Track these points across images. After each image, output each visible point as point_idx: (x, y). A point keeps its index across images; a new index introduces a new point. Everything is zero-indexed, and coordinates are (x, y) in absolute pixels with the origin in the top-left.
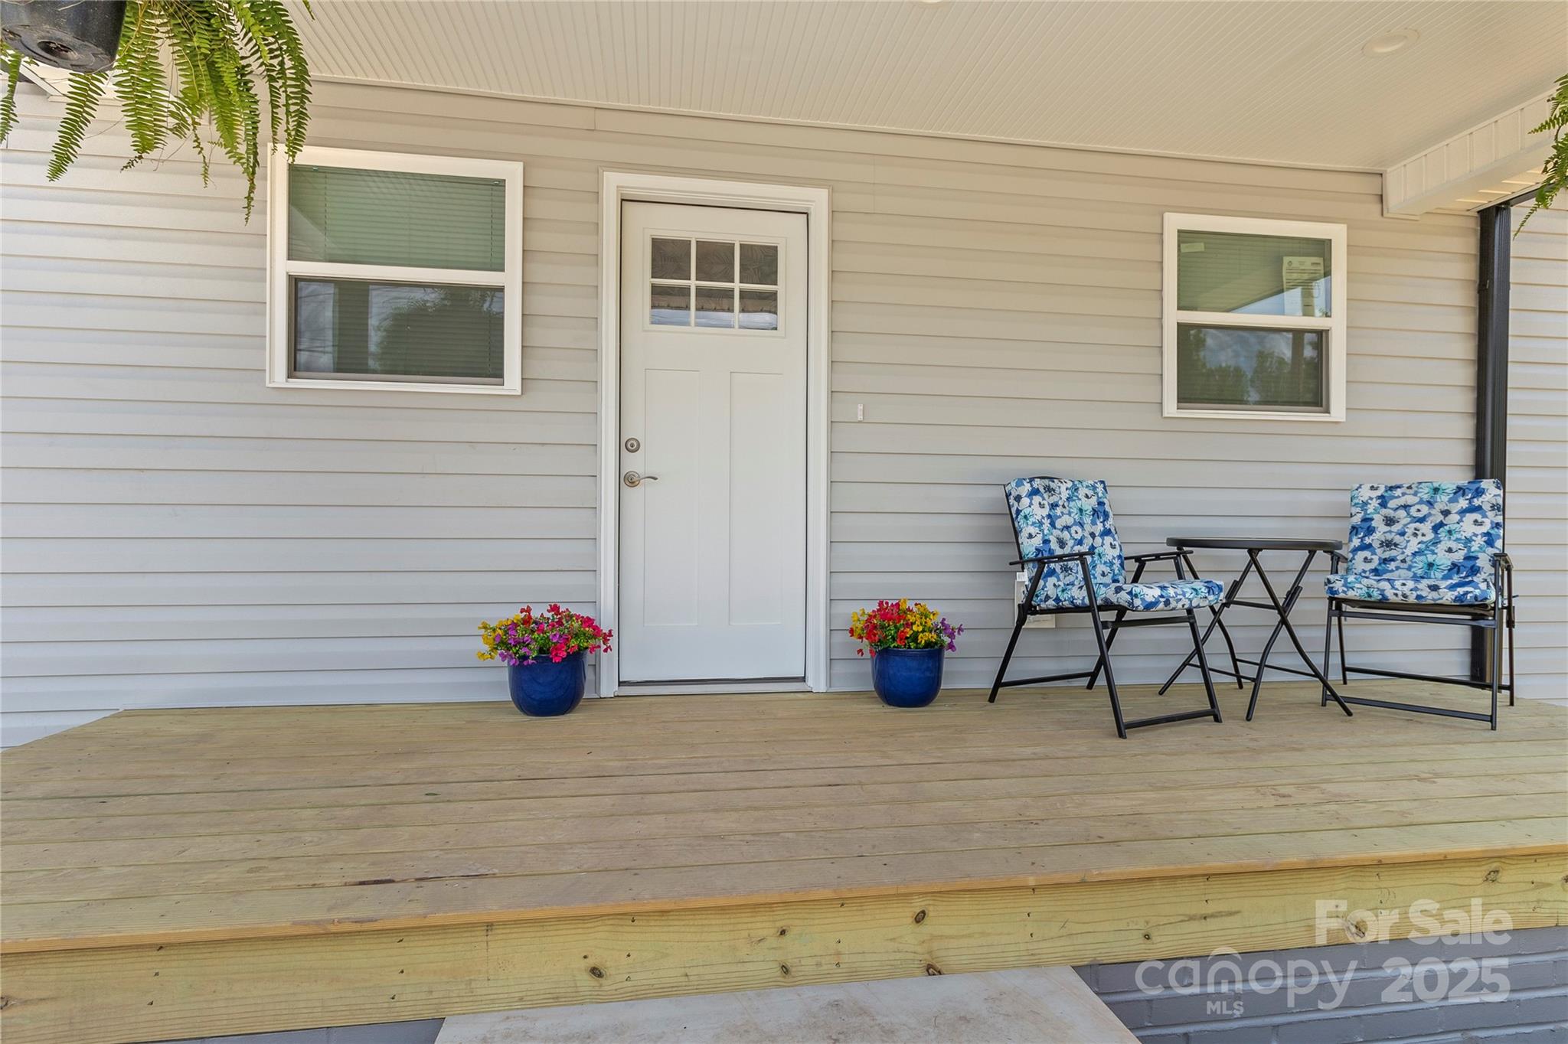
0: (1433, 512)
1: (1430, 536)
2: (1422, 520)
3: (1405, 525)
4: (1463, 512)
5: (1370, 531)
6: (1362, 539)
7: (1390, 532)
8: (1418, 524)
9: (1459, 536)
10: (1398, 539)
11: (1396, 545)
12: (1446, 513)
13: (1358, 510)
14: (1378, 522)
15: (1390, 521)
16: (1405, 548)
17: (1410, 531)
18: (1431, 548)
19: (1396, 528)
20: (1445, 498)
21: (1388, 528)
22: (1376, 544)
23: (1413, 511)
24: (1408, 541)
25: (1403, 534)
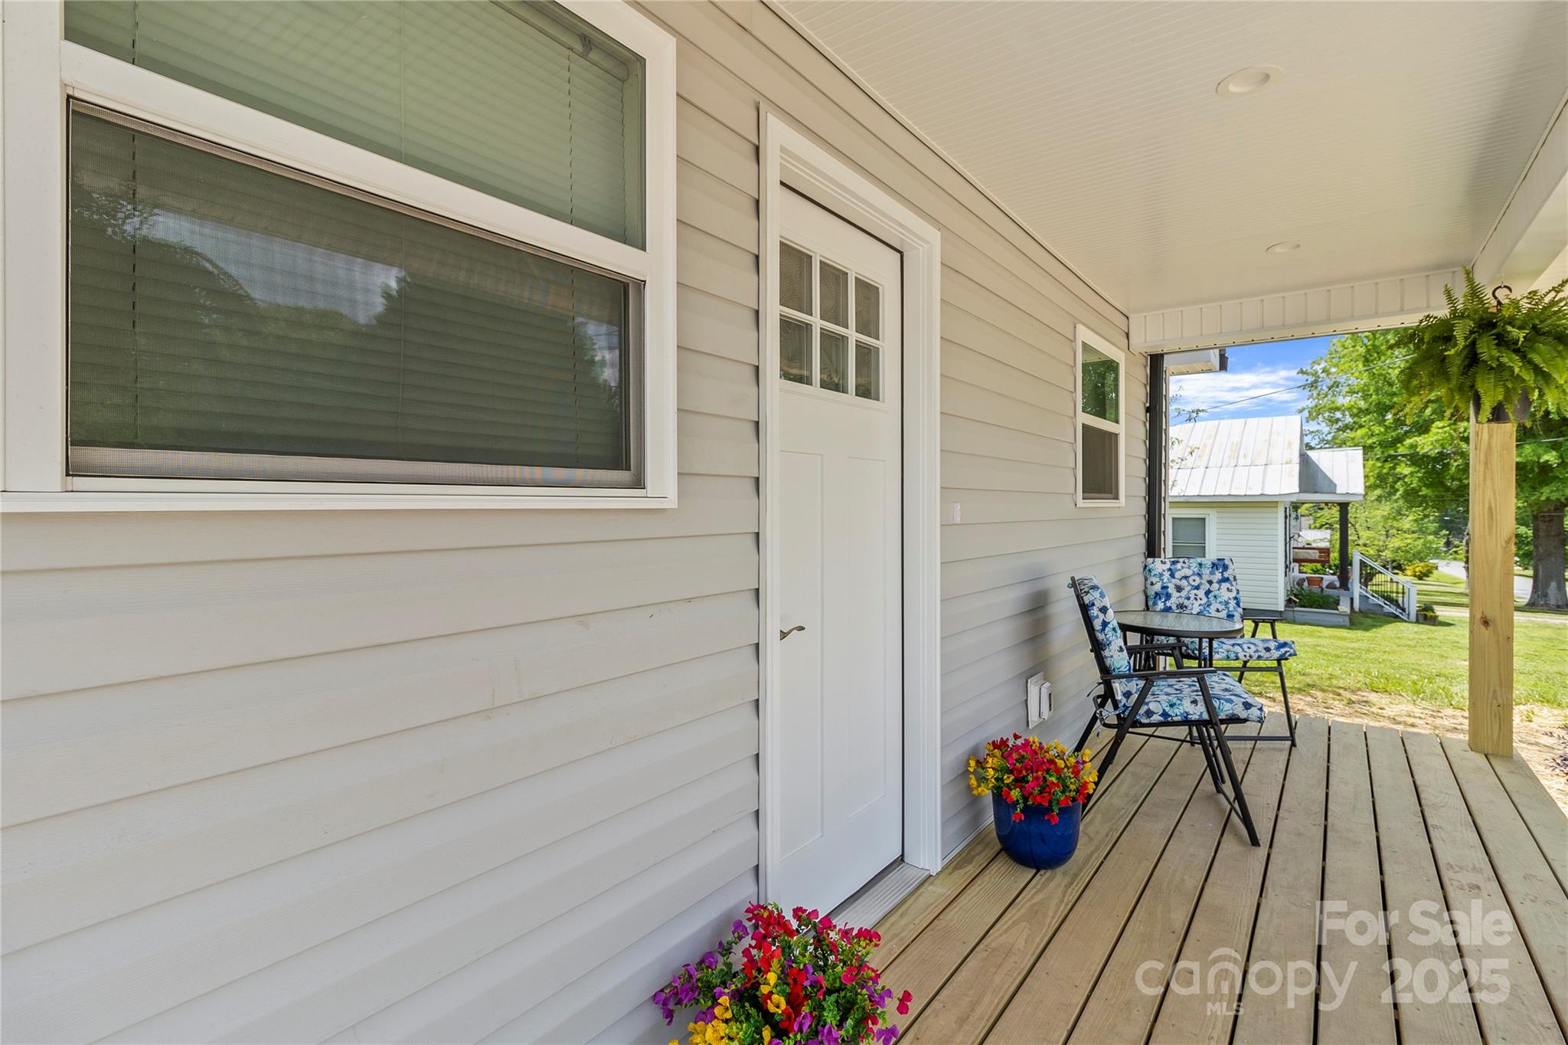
0: (1203, 582)
1: (1205, 600)
2: (1197, 588)
3: (1189, 592)
4: (1220, 582)
5: (1168, 596)
6: (1164, 602)
7: (1180, 597)
8: (1196, 591)
9: (1221, 600)
10: (1186, 603)
11: (1186, 607)
12: (1210, 582)
13: (1158, 579)
14: (1172, 590)
15: (1179, 589)
16: (1192, 609)
17: (1192, 597)
18: (1207, 609)
19: (1184, 594)
20: (1208, 572)
21: (1178, 594)
22: (1174, 607)
23: (1191, 580)
24: (1193, 604)
25: (1188, 598)
